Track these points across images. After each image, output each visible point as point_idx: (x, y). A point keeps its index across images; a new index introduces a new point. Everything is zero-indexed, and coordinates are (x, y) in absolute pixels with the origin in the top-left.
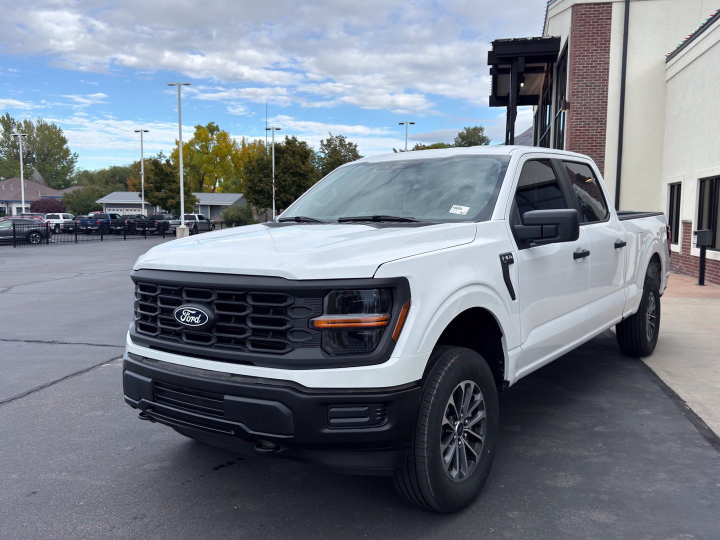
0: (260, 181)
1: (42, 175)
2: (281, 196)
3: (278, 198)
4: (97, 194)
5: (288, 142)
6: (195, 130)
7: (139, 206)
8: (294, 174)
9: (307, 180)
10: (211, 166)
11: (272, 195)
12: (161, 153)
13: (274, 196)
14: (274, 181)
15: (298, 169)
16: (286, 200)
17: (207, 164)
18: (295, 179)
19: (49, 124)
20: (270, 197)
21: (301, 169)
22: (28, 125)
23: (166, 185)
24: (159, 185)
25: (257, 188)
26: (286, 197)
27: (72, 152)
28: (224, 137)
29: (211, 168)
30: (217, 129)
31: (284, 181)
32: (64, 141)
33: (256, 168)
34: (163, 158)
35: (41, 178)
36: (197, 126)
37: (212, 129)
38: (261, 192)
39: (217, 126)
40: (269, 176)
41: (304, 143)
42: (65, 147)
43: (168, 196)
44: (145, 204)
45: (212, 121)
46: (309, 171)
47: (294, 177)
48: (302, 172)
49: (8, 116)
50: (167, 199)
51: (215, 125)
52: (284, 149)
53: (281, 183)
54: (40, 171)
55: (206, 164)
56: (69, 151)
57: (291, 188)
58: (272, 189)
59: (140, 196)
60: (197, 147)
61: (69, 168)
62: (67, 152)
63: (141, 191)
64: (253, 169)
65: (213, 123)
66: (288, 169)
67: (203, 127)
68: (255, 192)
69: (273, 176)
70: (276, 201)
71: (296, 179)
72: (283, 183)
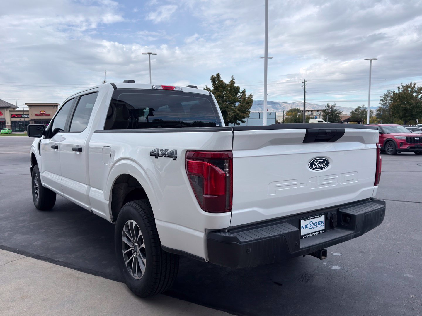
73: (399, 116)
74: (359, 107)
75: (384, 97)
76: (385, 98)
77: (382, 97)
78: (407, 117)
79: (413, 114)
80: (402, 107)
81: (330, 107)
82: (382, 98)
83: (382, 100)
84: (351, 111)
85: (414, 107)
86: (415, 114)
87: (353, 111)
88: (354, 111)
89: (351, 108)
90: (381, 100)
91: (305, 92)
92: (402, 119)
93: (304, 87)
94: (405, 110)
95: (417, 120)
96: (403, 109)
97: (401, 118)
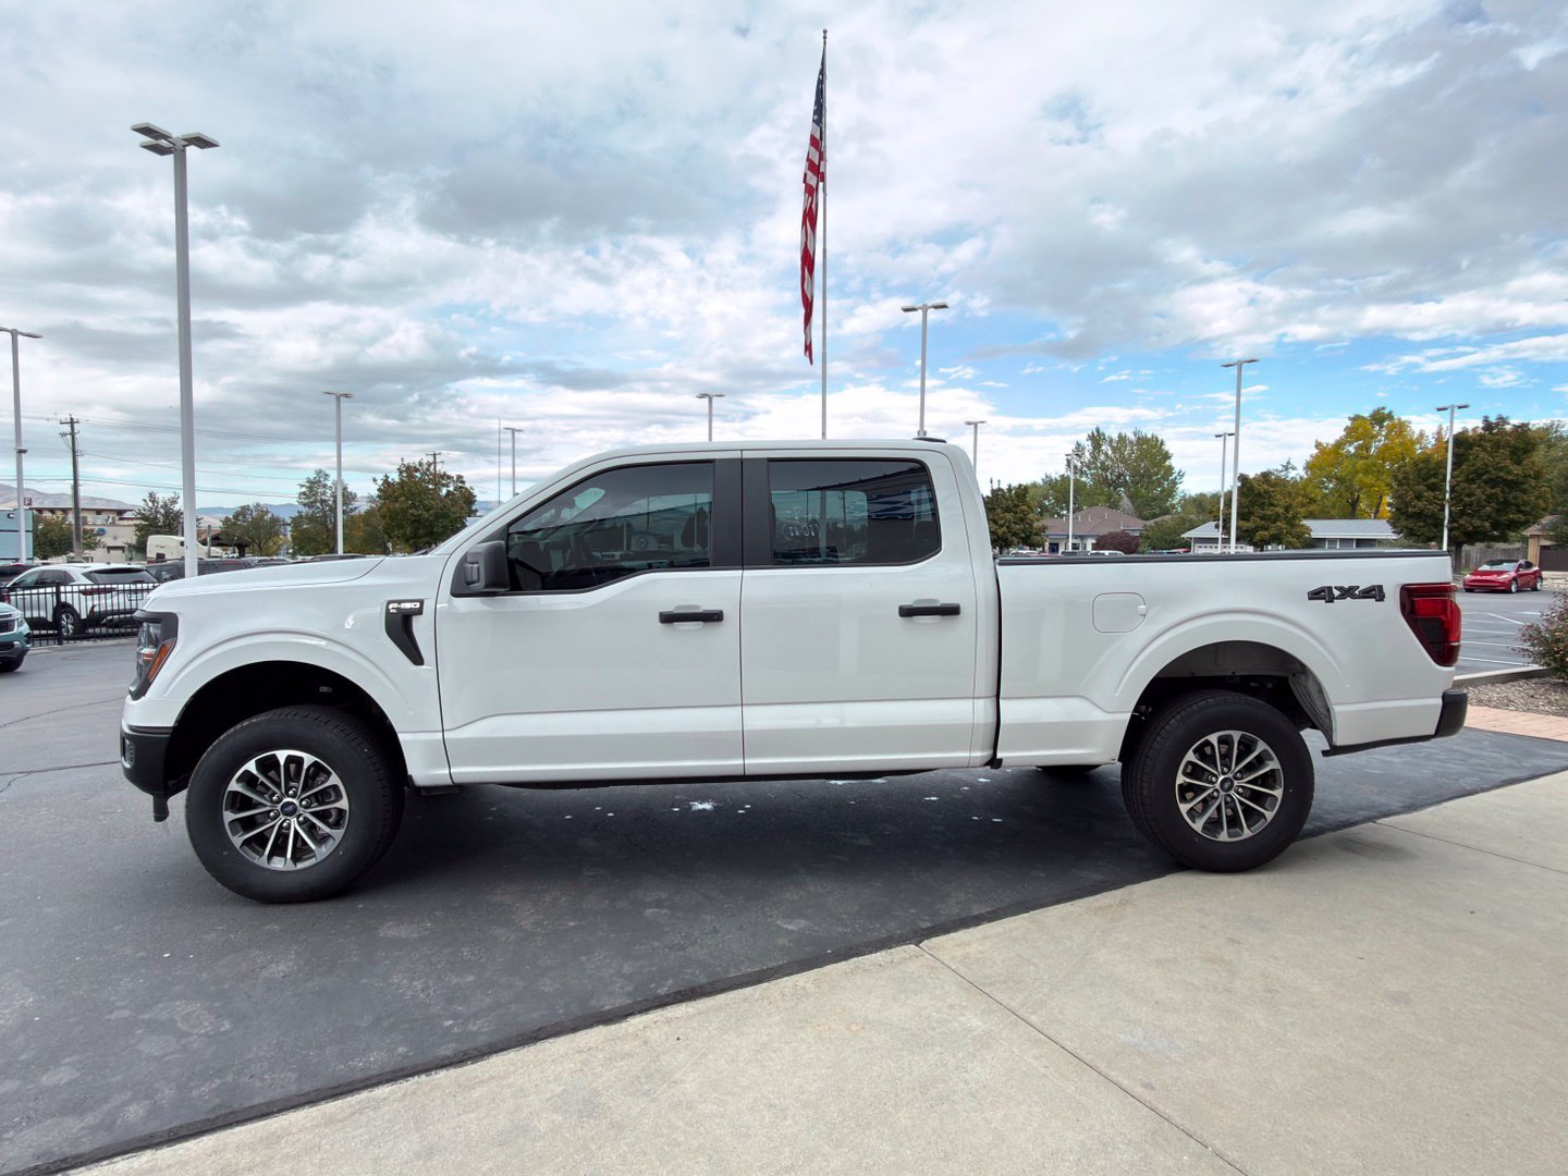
0: (1419, 497)
1: (1133, 503)
2: (1461, 522)
3: (1455, 525)
4: (1188, 524)
5: (1488, 426)
6: (1349, 423)
7: (1215, 540)
8: (1493, 482)
9: (1524, 492)
10: (1370, 477)
11: (1444, 519)
12: (1288, 463)
13: (1446, 522)
14: (1447, 496)
15: (1502, 474)
16: (1471, 528)
17: (1364, 474)
18: (1494, 491)
19: (1149, 436)
20: (1439, 524)
21: (1509, 472)
22: (1122, 438)
23: (1256, 509)
24: (1246, 510)
25: (1410, 509)
26: (1472, 524)
27: (1176, 470)
28: (1401, 427)
29: (1369, 479)
30: (1390, 416)
31: (1469, 495)
32: (1167, 456)
33: (1411, 477)
34: (1290, 470)
35: (1130, 504)
36: (1352, 416)
37: (1379, 418)
38: (1419, 515)
39: (1390, 413)
40: (1437, 487)
41: (1524, 425)
42: (1167, 463)
43: (1257, 527)
44: (1223, 539)
45: (1381, 406)
46: (1530, 476)
47: (1493, 488)
48: (1510, 477)
49: (1098, 430)
50: (1256, 529)
51: (1386, 412)
52: (1474, 440)
53: (1462, 500)
54: (1130, 498)
55: (1361, 475)
56: (1173, 469)
57: (1484, 507)
58: (1442, 509)
59: (1217, 527)
60: (1352, 449)
61: (1171, 492)
62: (1170, 468)
63: (1219, 520)
64: (1405, 478)
65: (1383, 408)
66: (1480, 475)
67: (1363, 418)
68: (1409, 516)
69: (1448, 488)
70: (1450, 531)
71: (1498, 490)
72: (1466, 499)
73: (404, 535)
74: (244, 510)
75: (308, 487)
76: (310, 489)
77: (302, 486)
78: (420, 537)
79: (435, 530)
80: (412, 514)
81: (161, 503)
82: (304, 489)
83: (304, 493)
84: (223, 517)
85: (437, 516)
86: (440, 530)
87: (227, 519)
88: (231, 517)
89: (220, 509)
90: (300, 494)
91: (74, 451)
92: (411, 542)
93: (69, 437)
94: (418, 520)
95: (390, 545)
96: (413, 518)
97: (407, 540)
